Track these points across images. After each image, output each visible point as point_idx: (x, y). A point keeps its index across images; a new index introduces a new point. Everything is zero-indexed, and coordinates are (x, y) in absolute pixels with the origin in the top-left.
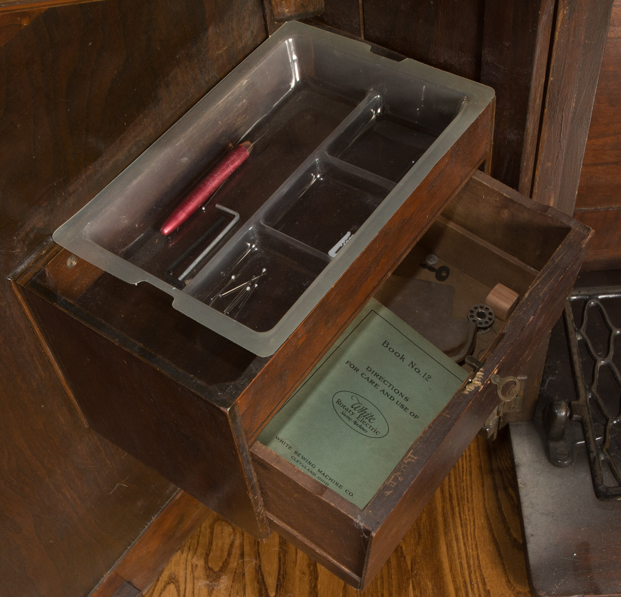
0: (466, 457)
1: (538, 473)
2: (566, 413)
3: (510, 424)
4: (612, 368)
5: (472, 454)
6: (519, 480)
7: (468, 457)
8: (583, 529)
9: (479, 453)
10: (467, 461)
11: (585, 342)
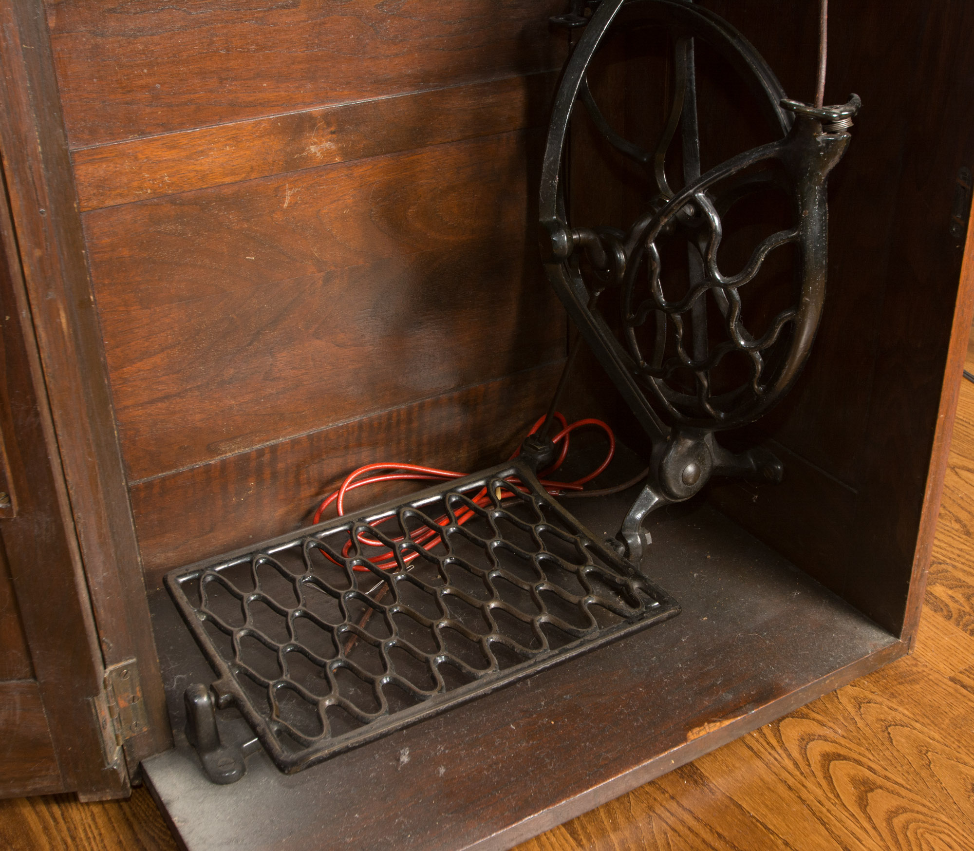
0: (94, 838)
1: (200, 800)
2: (209, 697)
3: (142, 761)
4: (255, 634)
5: (103, 831)
6: (175, 819)
7: (98, 838)
8: (284, 840)
9: (113, 826)
10: (98, 842)
11: (211, 620)
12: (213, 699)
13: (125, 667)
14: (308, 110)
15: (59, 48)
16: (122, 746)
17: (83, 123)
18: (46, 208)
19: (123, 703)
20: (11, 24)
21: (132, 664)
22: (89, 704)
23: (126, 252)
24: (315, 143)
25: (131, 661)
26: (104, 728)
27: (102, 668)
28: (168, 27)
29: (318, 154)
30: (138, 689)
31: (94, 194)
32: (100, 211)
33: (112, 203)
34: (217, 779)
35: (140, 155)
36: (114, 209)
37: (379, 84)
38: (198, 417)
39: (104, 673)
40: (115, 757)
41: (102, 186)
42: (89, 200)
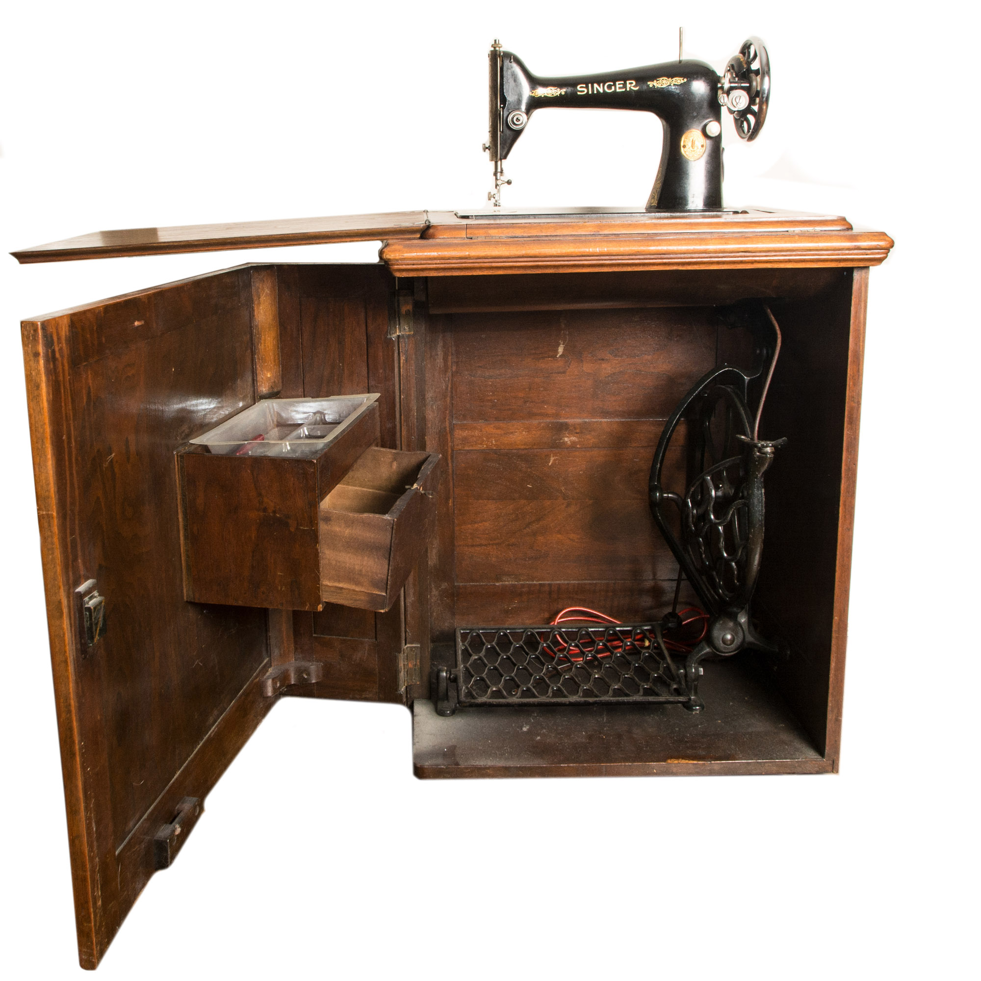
3: (414, 700)
11: (466, 649)
12: (448, 675)
13: (415, 647)
14: (566, 420)
15: (455, 380)
16: (407, 687)
17: (460, 412)
18: (414, 436)
19: (410, 665)
20: (412, 367)
21: (417, 647)
22: (396, 656)
23: (471, 472)
24: (567, 437)
25: (417, 645)
26: (400, 672)
27: (404, 644)
28: (503, 376)
29: (569, 442)
30: (418, 661)
31: (460, 444)
32: (462, 451)
33: (467, 449)
34: (440, 713)
35: (483, 430)
36: (469, 451)
37: (605, 414)
38: (494, 559)
39: (405, 647)
40: (403, 689)
41: (465, 440)
42: (458, 445)
